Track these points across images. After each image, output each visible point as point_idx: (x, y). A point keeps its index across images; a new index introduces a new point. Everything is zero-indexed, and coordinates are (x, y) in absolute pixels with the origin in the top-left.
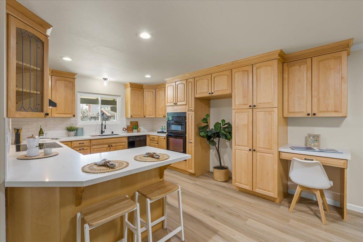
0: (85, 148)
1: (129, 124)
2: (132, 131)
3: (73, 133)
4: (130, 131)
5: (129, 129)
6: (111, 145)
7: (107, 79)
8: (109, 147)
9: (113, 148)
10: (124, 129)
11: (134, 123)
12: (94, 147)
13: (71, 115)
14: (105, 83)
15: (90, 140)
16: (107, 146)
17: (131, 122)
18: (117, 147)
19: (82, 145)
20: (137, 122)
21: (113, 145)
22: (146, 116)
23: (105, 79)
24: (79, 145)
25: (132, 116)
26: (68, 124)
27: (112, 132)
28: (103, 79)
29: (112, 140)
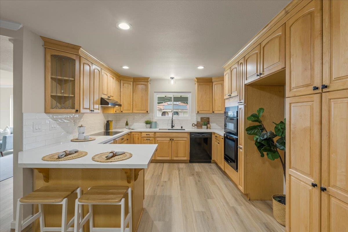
0: (151, 139)
1: (199, 120)
2: (201, 127)
3: (149, 125)
4: (199, 127)
5: (198, 125)
6: (173, 139)
7: (174, 78)
8: (171, 141)
9: (174, 142)
10: (194, 125)
11: (205, 119)
12: (158, 139)
13: (144, 111)
14: (172, 82)
15: (155, 132)
16: (169, 139)
17: (202, 118)
18: (179, 141)
19: (149, 136)
20: (209, 118)
21: (175, 139)
22: (215, 112)
23: (172, 78)
24: (146, 136)
25: (198, 112)
26: (147, 118)
27: (182, 127)
28: (171, 78)
29: (174, 135)
